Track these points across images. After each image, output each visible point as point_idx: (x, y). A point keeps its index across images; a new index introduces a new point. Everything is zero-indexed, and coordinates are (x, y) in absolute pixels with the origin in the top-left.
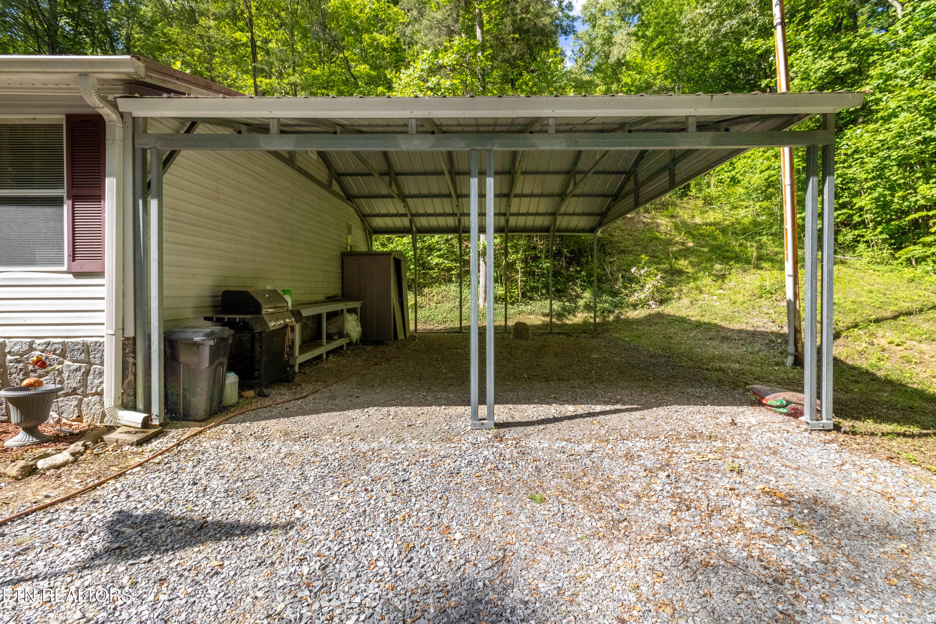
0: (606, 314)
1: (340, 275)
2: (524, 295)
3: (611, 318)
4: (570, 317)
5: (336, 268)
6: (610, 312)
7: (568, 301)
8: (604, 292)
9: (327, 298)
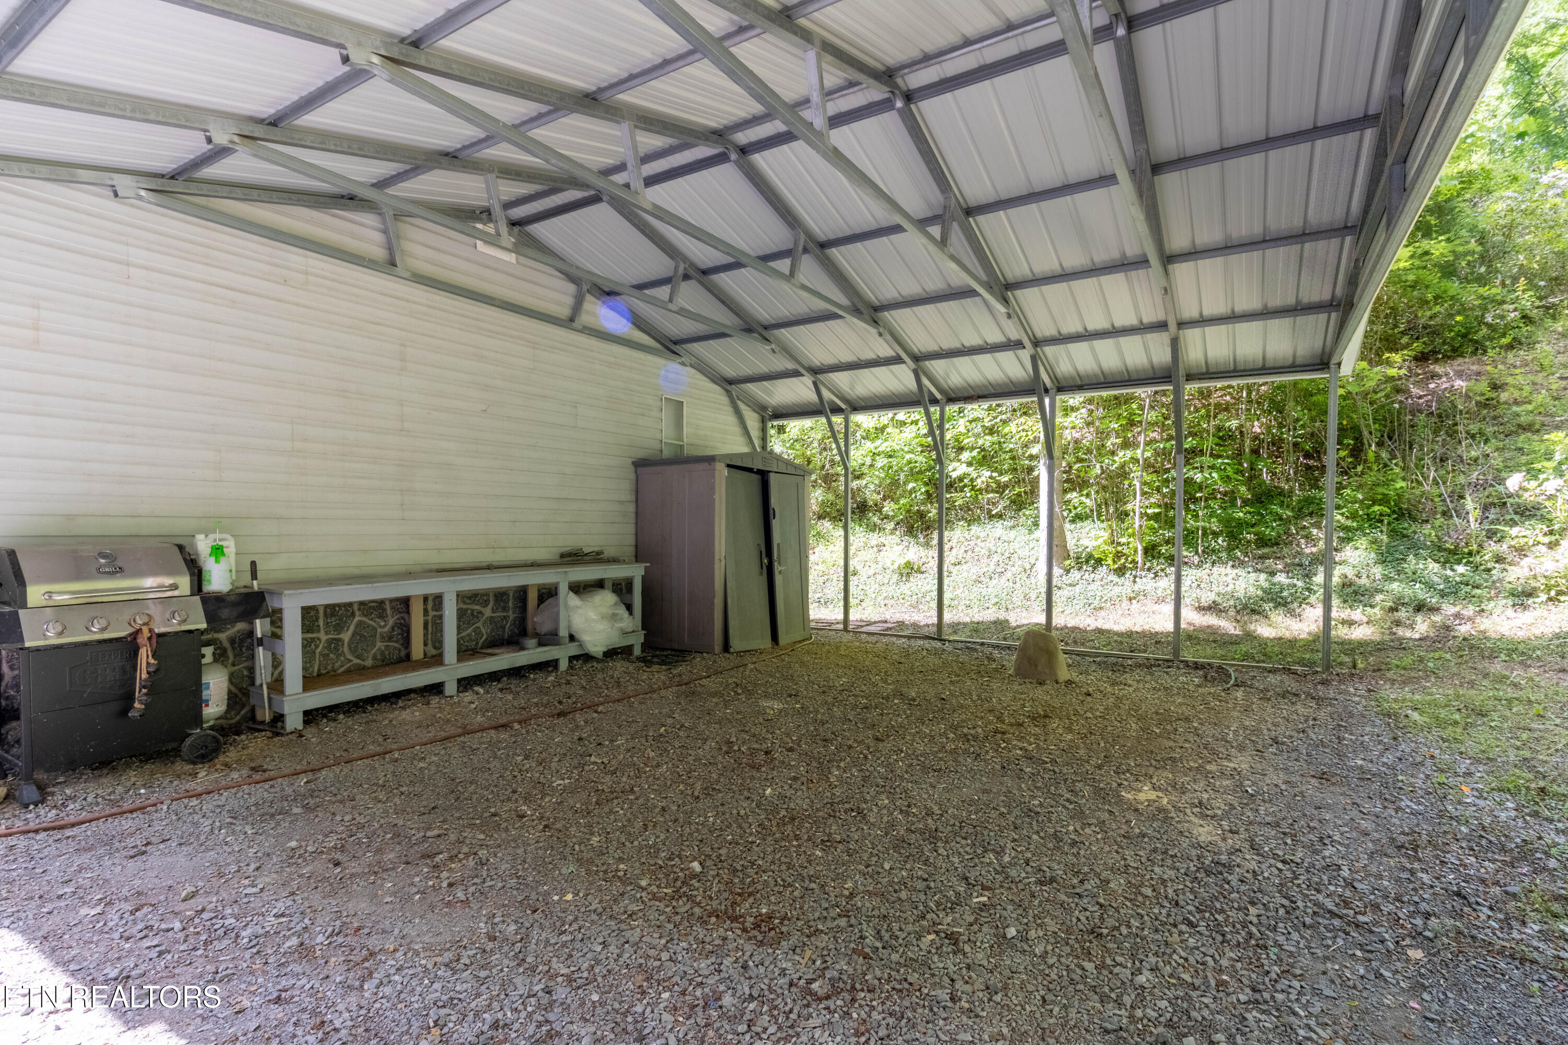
0: (1402, 614)
1: (631, 508)
2: (1151, 551)
3: (1422, 626)
4: (1278, 617)
5: (625, 492)
6: (1420, 607)
7: (1287, 570)
8: (1415, 547)
9: (562, 556)
